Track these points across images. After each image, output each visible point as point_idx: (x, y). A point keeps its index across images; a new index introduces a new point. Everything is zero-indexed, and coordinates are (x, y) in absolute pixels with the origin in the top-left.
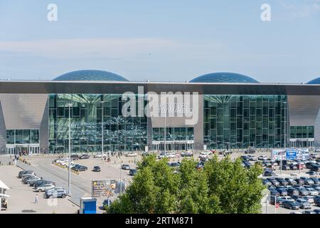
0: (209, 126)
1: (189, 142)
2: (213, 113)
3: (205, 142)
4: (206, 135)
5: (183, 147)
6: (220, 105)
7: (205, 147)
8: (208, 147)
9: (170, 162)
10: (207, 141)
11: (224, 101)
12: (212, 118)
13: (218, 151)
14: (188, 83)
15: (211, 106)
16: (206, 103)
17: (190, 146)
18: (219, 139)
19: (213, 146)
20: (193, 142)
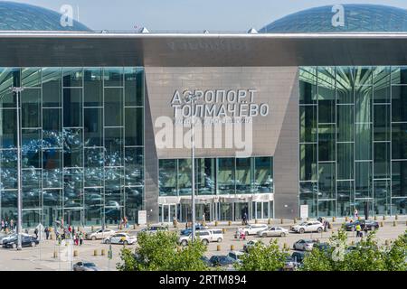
0: (317, 152)
1: (259, 198)
2: (327, 117)
3: (305, 197)
4: (308, 176)
5: (244, 212)
6: (344, 95)
7: (304, 210)
8: (312, 210)
9: (208, 255)
10: (310, 196)
11: (357, 84)
12: (324, 130)
13: (341, 220)
14: (254, 34)
15: (321, 98)
16: (307, 88)
17: (263, 209)
18: (343, 188)
19: (326, 208)
20: (271, 197)
